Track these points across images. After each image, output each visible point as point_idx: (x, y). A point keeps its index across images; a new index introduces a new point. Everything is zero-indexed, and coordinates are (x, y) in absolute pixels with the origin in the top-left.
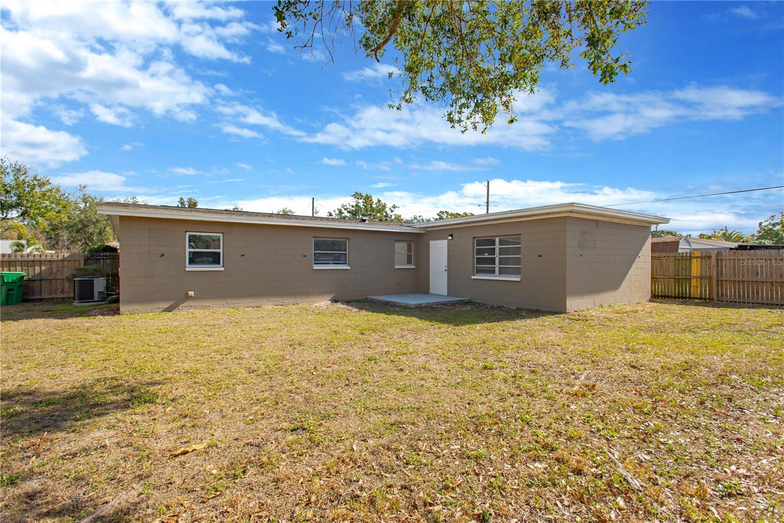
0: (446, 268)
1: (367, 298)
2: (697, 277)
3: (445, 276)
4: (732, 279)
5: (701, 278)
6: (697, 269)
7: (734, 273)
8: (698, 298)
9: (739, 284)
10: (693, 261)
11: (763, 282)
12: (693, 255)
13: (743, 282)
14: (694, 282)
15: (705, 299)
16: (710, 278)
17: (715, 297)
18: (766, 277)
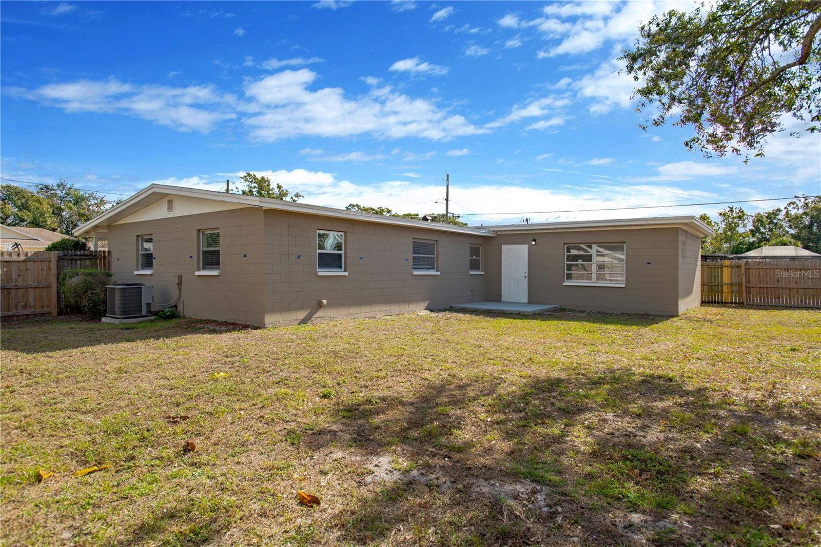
0: (527, 275)
1: (451, 307)
2: (728, 284)
3: (525, 283)
4: (759, 286)
5: (731, 284)
6: (728, 277)
7: (760, 281)
8: (729, 303)
9: (763, 290)
10: (724, 269)
11: (783, 288)
12: (724, 265)
13: (767, 288)
14: (725, 289)
15: (735, 303)
16: (740, 285)
17: (745, 302)
18: (785, 284)
